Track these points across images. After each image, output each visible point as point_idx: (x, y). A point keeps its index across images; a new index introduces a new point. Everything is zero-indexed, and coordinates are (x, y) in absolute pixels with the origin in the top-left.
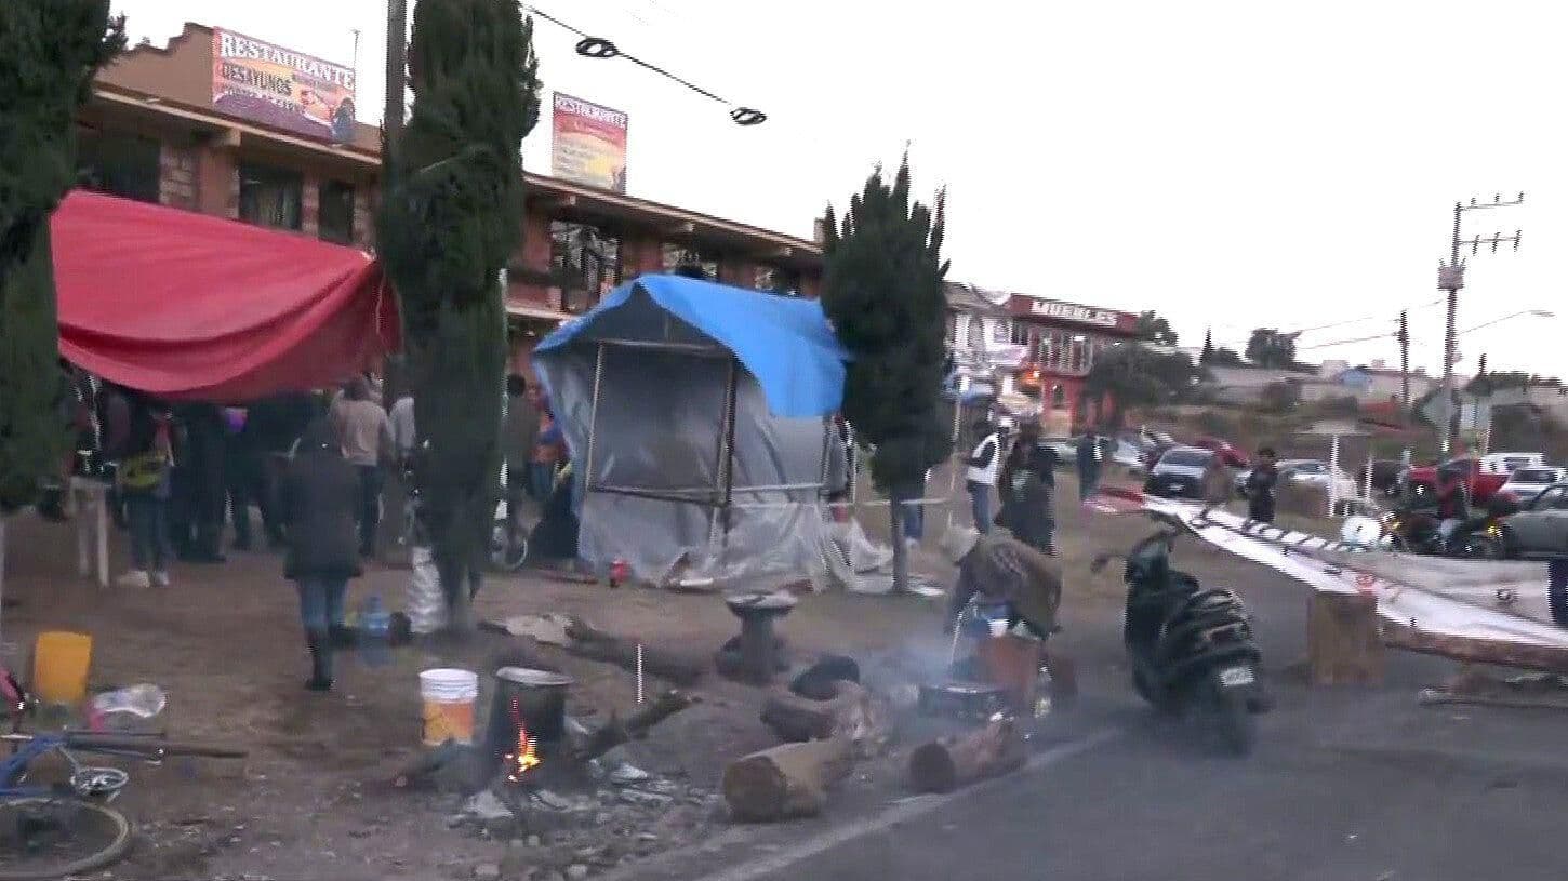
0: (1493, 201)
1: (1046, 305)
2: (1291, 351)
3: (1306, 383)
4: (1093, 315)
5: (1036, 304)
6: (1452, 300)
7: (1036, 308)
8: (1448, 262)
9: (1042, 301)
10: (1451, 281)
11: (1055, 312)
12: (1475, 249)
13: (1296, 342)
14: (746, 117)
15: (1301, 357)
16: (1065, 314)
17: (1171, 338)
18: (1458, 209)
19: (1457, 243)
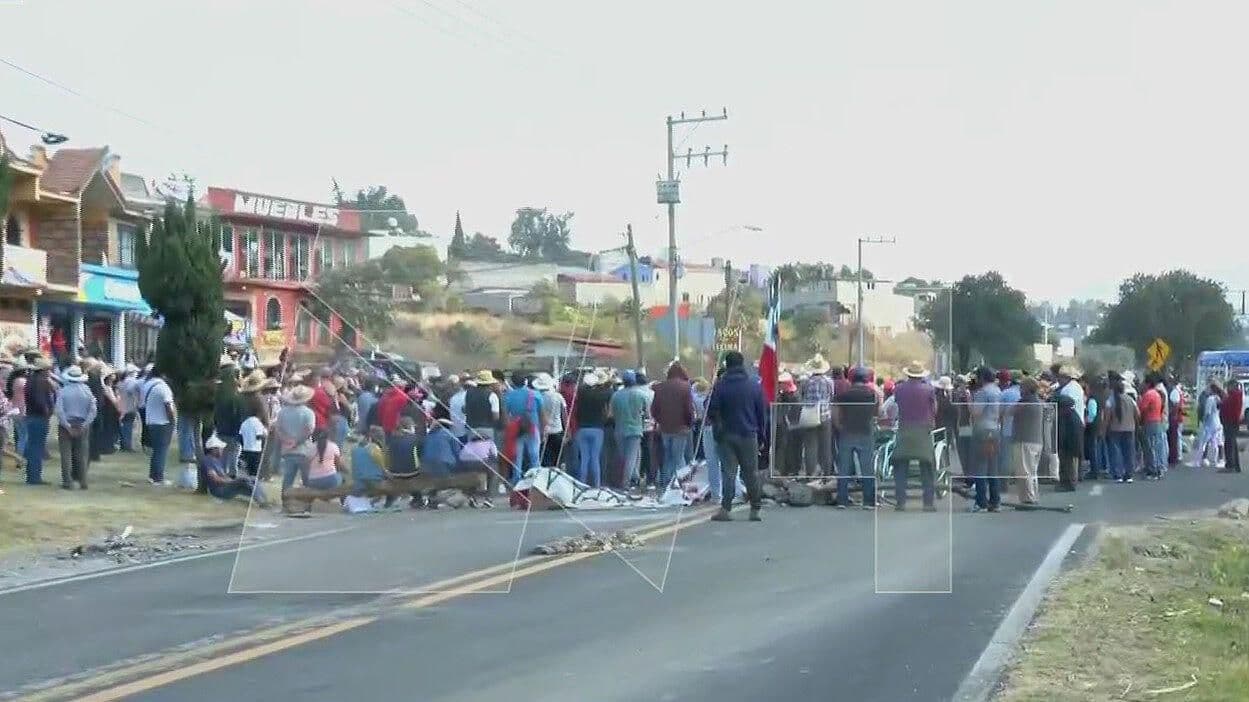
0: (701, 116)
1: (252, 200)
2: (564, 238)
3: (582, 281)
4: (309, 212)
5: (239, 199)
6: (671, 212)
7: (240, 207)
8: (665, 177)
9: (246, 197)
10: (668, 195)
11: (263, 211)
12: (689, 162)
13: (570, 225)
14: (52, 139)
15: (574, 245)
16: (275, 211)
17: (409, 225)
18: (670, 122)
19: (671, 156)
